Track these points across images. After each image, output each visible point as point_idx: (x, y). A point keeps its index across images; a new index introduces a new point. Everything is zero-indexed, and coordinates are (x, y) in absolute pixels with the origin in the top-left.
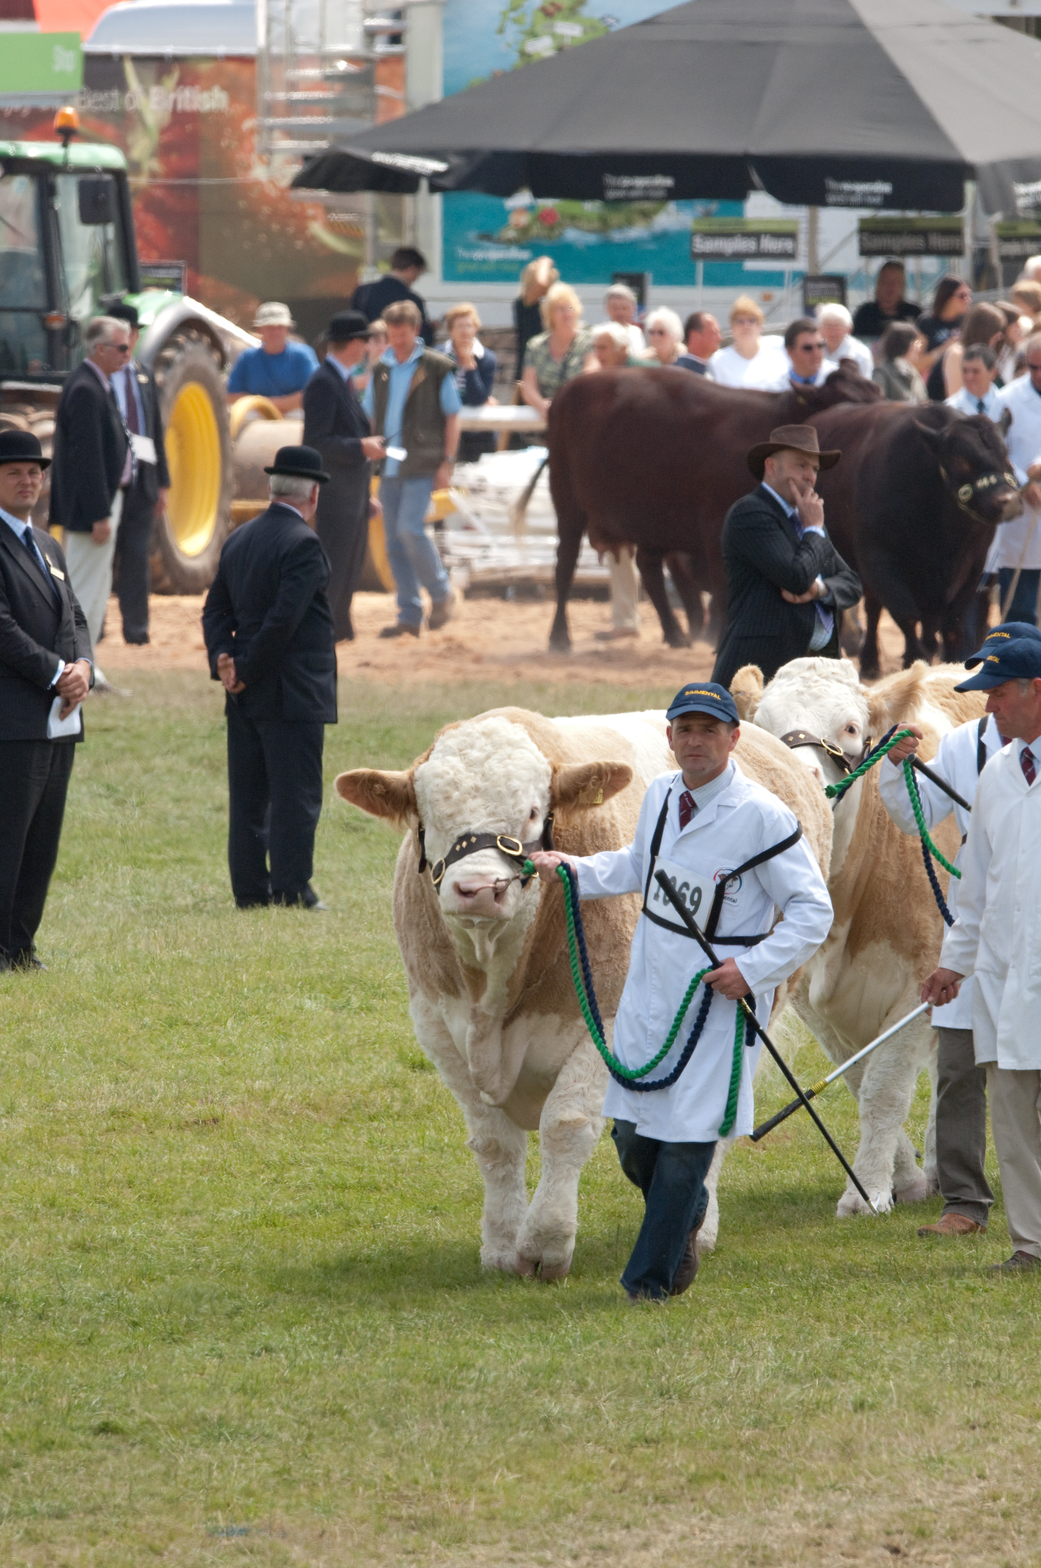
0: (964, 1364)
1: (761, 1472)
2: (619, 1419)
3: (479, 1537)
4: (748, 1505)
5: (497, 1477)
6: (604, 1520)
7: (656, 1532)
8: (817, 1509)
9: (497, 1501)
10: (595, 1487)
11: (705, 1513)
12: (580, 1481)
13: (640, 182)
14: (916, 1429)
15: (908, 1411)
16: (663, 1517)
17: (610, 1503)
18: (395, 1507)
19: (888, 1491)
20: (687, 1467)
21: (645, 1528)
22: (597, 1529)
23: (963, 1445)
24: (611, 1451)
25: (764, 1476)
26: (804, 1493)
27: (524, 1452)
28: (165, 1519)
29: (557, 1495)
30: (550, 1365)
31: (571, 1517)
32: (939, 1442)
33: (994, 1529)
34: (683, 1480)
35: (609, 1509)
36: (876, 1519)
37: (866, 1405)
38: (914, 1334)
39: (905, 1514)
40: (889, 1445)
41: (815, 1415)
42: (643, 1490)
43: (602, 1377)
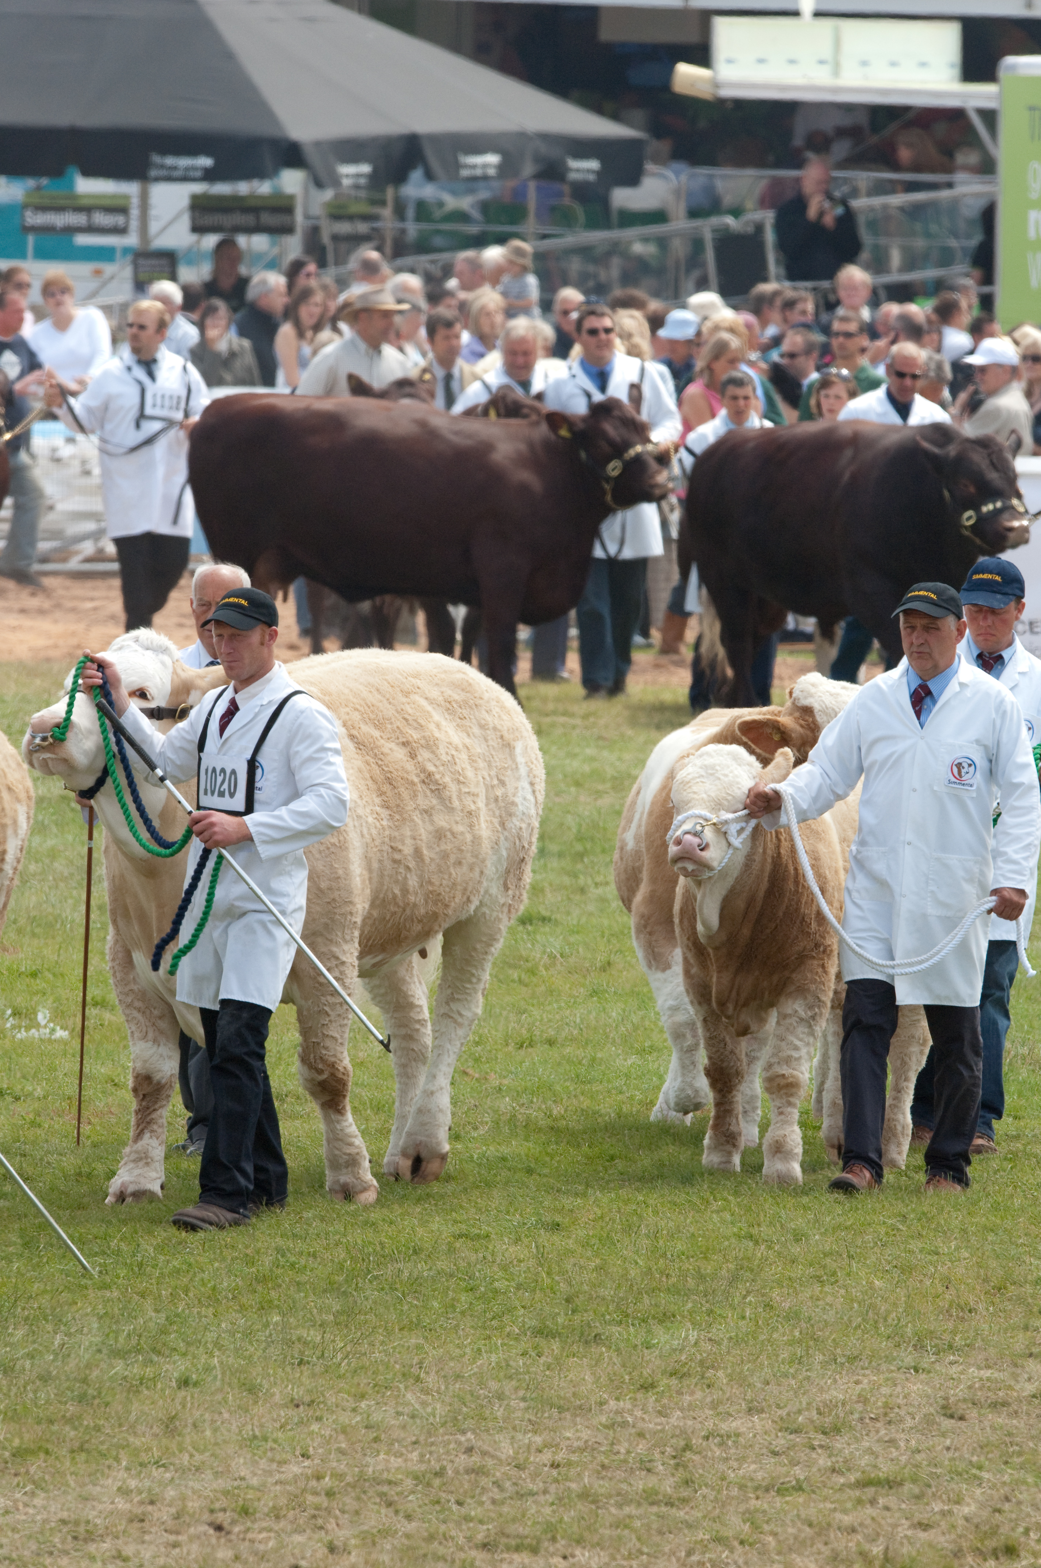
0: (290, 1343)
1: (85, 1447)
4: (71, 1480)
8: (140, 1485)
11: (29, 1488)
14: (239, 1407)
15: (232, 1389)
19: (212, 1468)
20: (10, 1441)
23: (287, 1423)
25: (88, 1452)
26: (128, 1469)
32: (263, 1420)
33: (317, 1508)
34: (7, 1454)
36: (199, 1497)
37: (190, 1382)
38: (236, 1311)
39: (228, 1492)
40: (213, 1421)
41: (138, 1391)
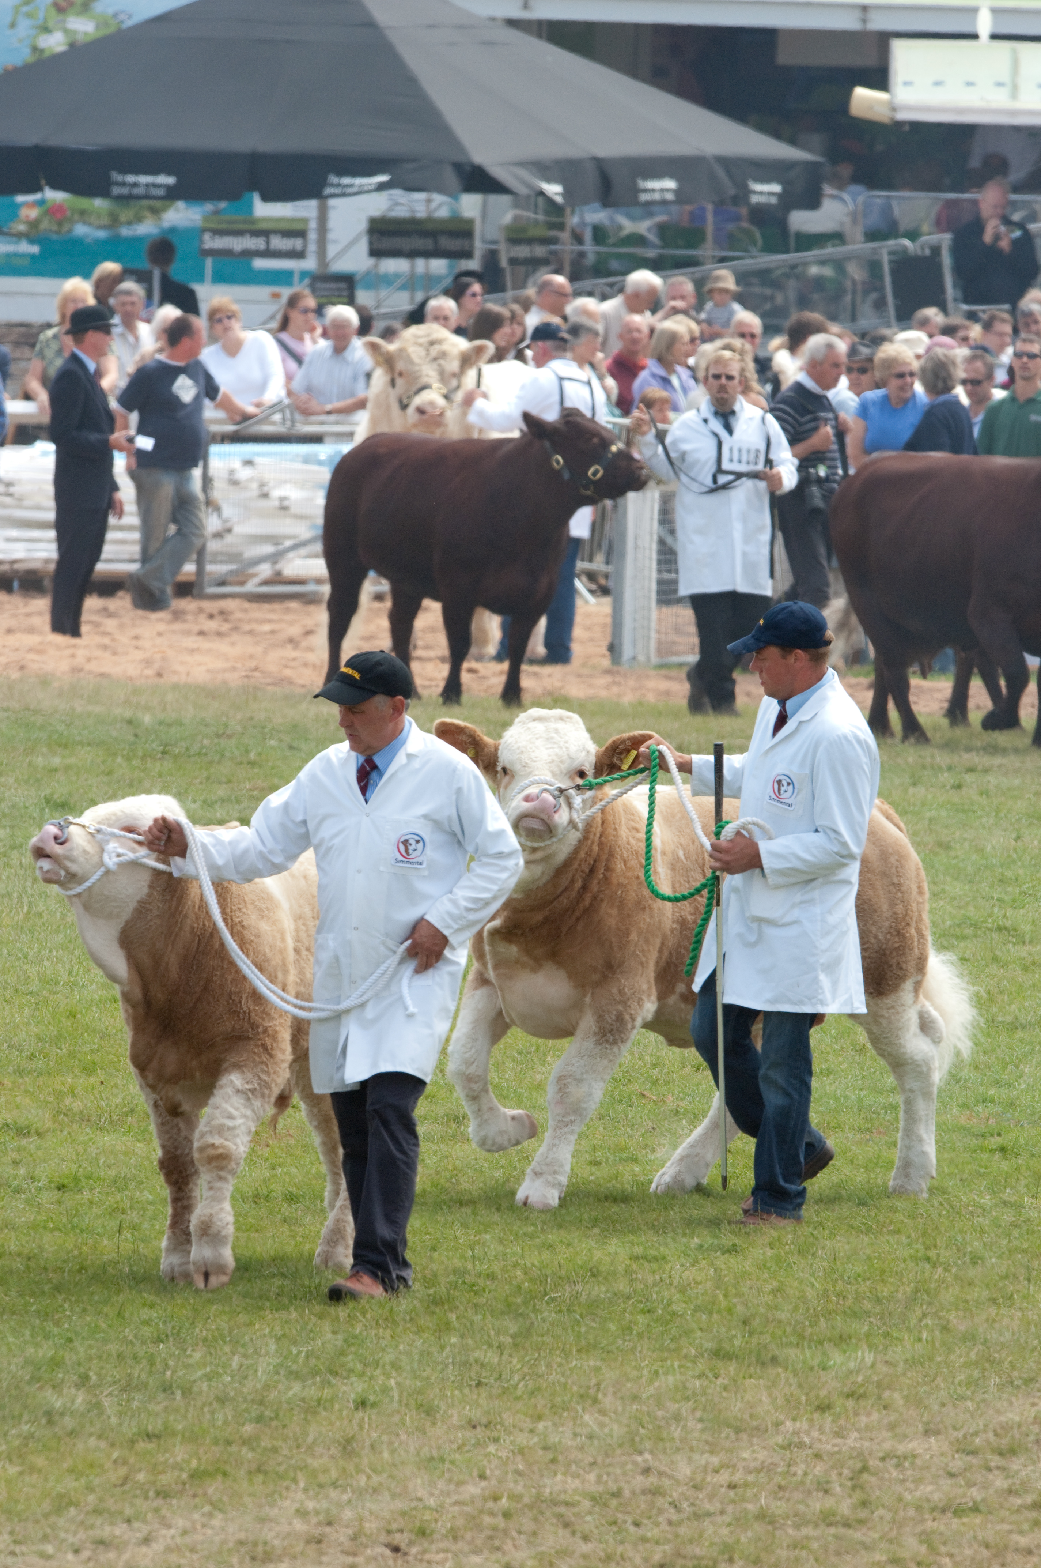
0: (466, 1364)
1: (263, 1468)
2: (120, 1414)
4: (247, 1500)
6: (105, 1514)
7: (156, 1526)
8: (318, 1506)
10: (97, 1481)
11: (207, 1508)
12: (83, 1473)
13: (144, 179)
14: (417, 1428)
15: (410, 1410)
16: (164, 1512)
17: (112, 1497)
19: (389, 1489)
20: (188, 1462)
21: (145, 1522)
22: (98, 1523)
23: (464, 1445)
24: (113, 1445)
25: (266, 1473)
26: (305, 1490)
27: (26, 1445)
29: (59, 1489)
30: (52, 1359)
31: (72, 1511)
32: (440, 1442)
33: (495, 1529)
34: (184, 1476)
35: (110, 1504)
36: (377, 1517)
37: (368, 1403)
38: (416, 1333)
39: (406, 1513)
40: (391, 1443)
41: (316, 1413)
42: (143, 1484)
43: (104, 1371)
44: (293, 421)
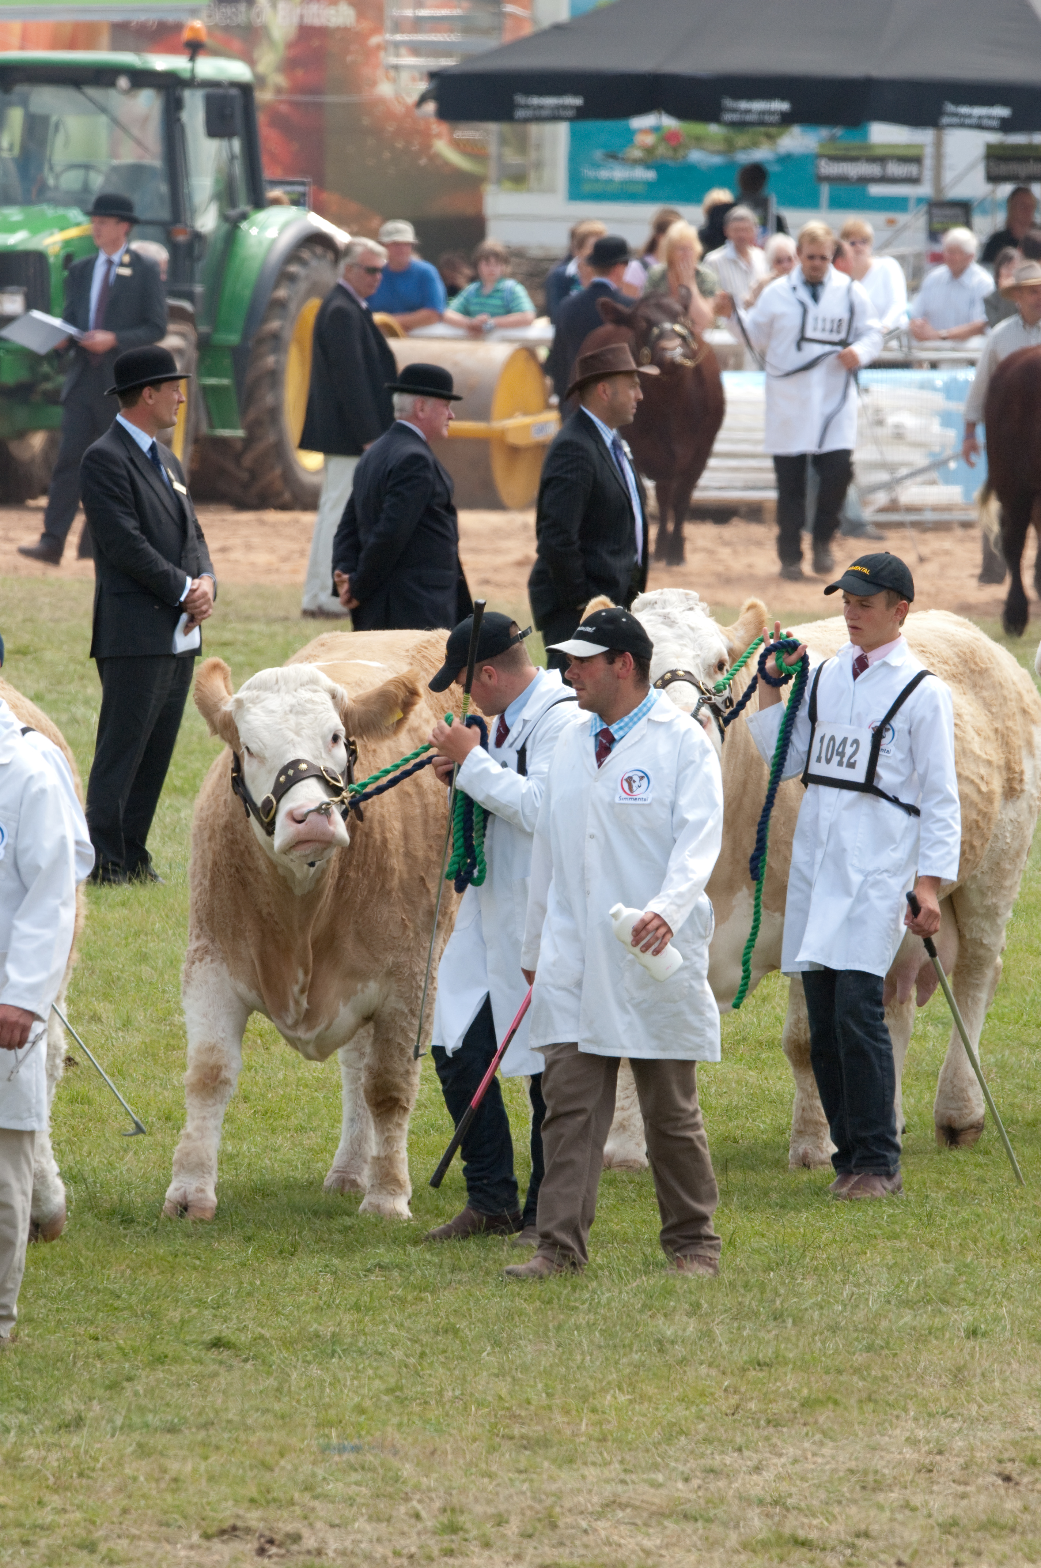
1: (873, 1396)
2: (731, 1342)
3: (591, 1458)
4: (857, 1428)
5: (609, 1397)
6: (716, 1443)
7: (768, 1455)
8: (928, 1435)
9: (609, 1422)
10: (707, 1410)
11: (818, 1437)
12: (693, 1402)
13: (756, 106)
14: (1028, 1357)
15: (1021, 1339)
16: (774, 1440)
17: (723, 1425)
18: (507, 1426)
19: (1000, 1418)
20: (799, 1391)
21: (756, 1451)
22: (709, 1452)
24: (724, 1373)
25: (876, 1402)
27: (637, 1374)
28: (275, 1436)
29: (670, 1417)
31: (683, 1440)
34: (795, 1404)
35: (721, 1432)
36: (988, 1447)
37: (979, 1332)
38: (1026, 1262)
39: (1017, 1443)
40: (1002, 1372)
41: (926, 1341)
42: (755, 1413)
43: (715, 1300)
44: (910, 348)
